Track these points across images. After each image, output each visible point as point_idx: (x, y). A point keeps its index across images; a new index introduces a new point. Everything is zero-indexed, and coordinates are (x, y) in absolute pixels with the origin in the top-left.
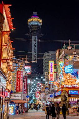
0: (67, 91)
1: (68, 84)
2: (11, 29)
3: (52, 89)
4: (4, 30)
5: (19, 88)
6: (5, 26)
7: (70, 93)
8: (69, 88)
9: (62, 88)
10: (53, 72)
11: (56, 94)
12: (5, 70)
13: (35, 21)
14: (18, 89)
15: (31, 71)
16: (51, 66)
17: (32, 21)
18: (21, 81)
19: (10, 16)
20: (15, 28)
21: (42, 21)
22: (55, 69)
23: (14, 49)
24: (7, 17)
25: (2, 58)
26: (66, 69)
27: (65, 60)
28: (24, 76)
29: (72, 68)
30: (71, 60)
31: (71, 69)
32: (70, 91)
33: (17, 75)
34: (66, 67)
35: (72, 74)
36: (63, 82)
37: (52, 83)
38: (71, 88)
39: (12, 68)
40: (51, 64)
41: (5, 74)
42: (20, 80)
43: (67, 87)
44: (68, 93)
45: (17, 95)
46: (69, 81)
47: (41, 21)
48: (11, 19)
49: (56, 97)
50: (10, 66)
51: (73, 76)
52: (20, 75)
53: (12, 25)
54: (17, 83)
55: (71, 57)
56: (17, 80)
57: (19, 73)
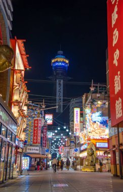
0: (95, 143)
1: (95, 134)
2: (25, 69)
3: (78, 142)
4: (16, 69)
5: (37, 139)
6: (18, 64)
7: (97, 146)
8: (96, 140)
9: (89, 140)
10: (79, 121)
11: (82, 148)
12: (16, 114)
13: (60, 62)
14: (35, 141)
15: (53, 121)
16: (77, 113)
17: (57, 62)
18: (39, 132)
19: (24, 53)
20: (31, 67)
21: (69, 62)
22: (82, 118)
23: (29, 91)
24: (21, 55)
25: (14, 101)
26: (93, 117)
27: (93, 106)
28: (44, 126)
29: (100, 116)
30: (99, 106)
31: (100, 118)
32: (97, 144)
33: (35, 123)
34: (93, 114)
35: (101, 123)
36: (89, 132)
37: (77, 135)
38: (99, 140)
39: (26, 114)
40: (77, 111)
41: (16, 120)
42: (37, 130)
43: (94, 139)
44: (95, 145)
45: (33, 148)
46: (96, 131)
47: (67, 62)
48: (26, 57)
49: (82, 151)
50: (23, 110)
51: (102, 125)
52: (37, 123)
53: (27, 63)
54: (34, 133)
55: (99, 102)
56: (34, 130)
57: (36, 122)
